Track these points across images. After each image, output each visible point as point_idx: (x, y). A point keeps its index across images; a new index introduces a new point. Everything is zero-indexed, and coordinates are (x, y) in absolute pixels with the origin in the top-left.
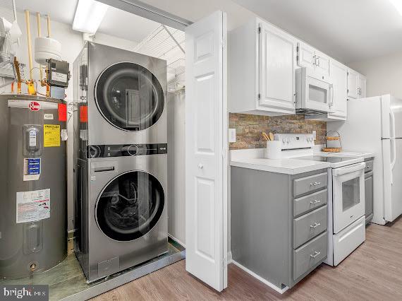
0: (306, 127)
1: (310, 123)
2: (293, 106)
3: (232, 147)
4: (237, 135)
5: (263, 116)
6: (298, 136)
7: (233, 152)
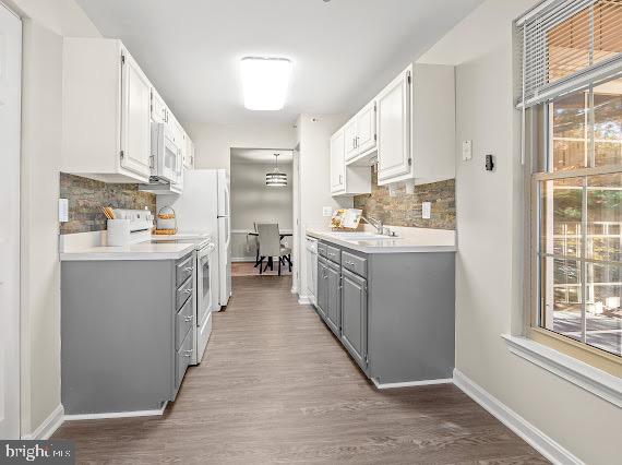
0: (140, 201)
1: (143, 195)
2: (148, 173)
3: (64, 229)
4: (70, 210)
5: (98, 182)
6: (139, 212)
7: (67, 237)
